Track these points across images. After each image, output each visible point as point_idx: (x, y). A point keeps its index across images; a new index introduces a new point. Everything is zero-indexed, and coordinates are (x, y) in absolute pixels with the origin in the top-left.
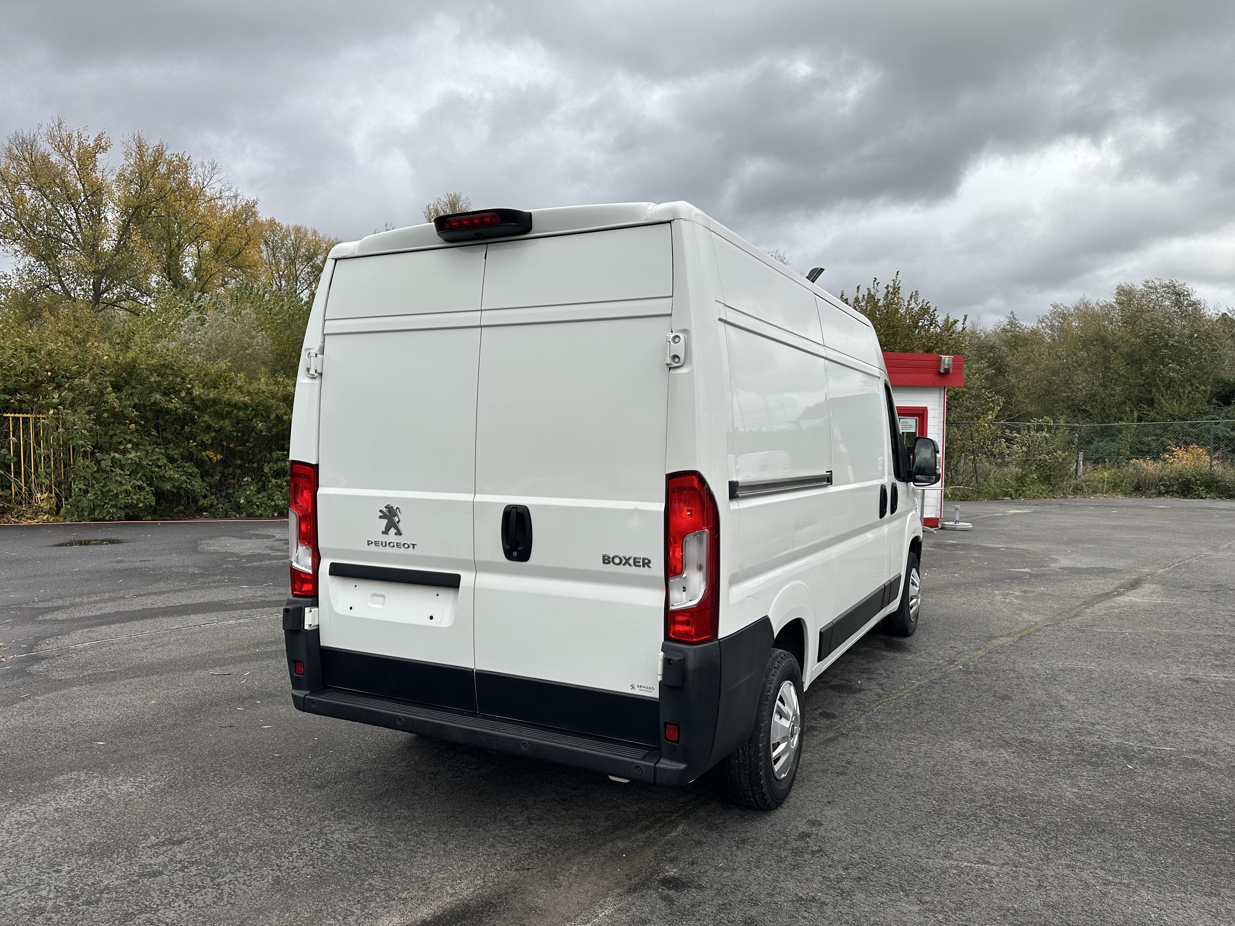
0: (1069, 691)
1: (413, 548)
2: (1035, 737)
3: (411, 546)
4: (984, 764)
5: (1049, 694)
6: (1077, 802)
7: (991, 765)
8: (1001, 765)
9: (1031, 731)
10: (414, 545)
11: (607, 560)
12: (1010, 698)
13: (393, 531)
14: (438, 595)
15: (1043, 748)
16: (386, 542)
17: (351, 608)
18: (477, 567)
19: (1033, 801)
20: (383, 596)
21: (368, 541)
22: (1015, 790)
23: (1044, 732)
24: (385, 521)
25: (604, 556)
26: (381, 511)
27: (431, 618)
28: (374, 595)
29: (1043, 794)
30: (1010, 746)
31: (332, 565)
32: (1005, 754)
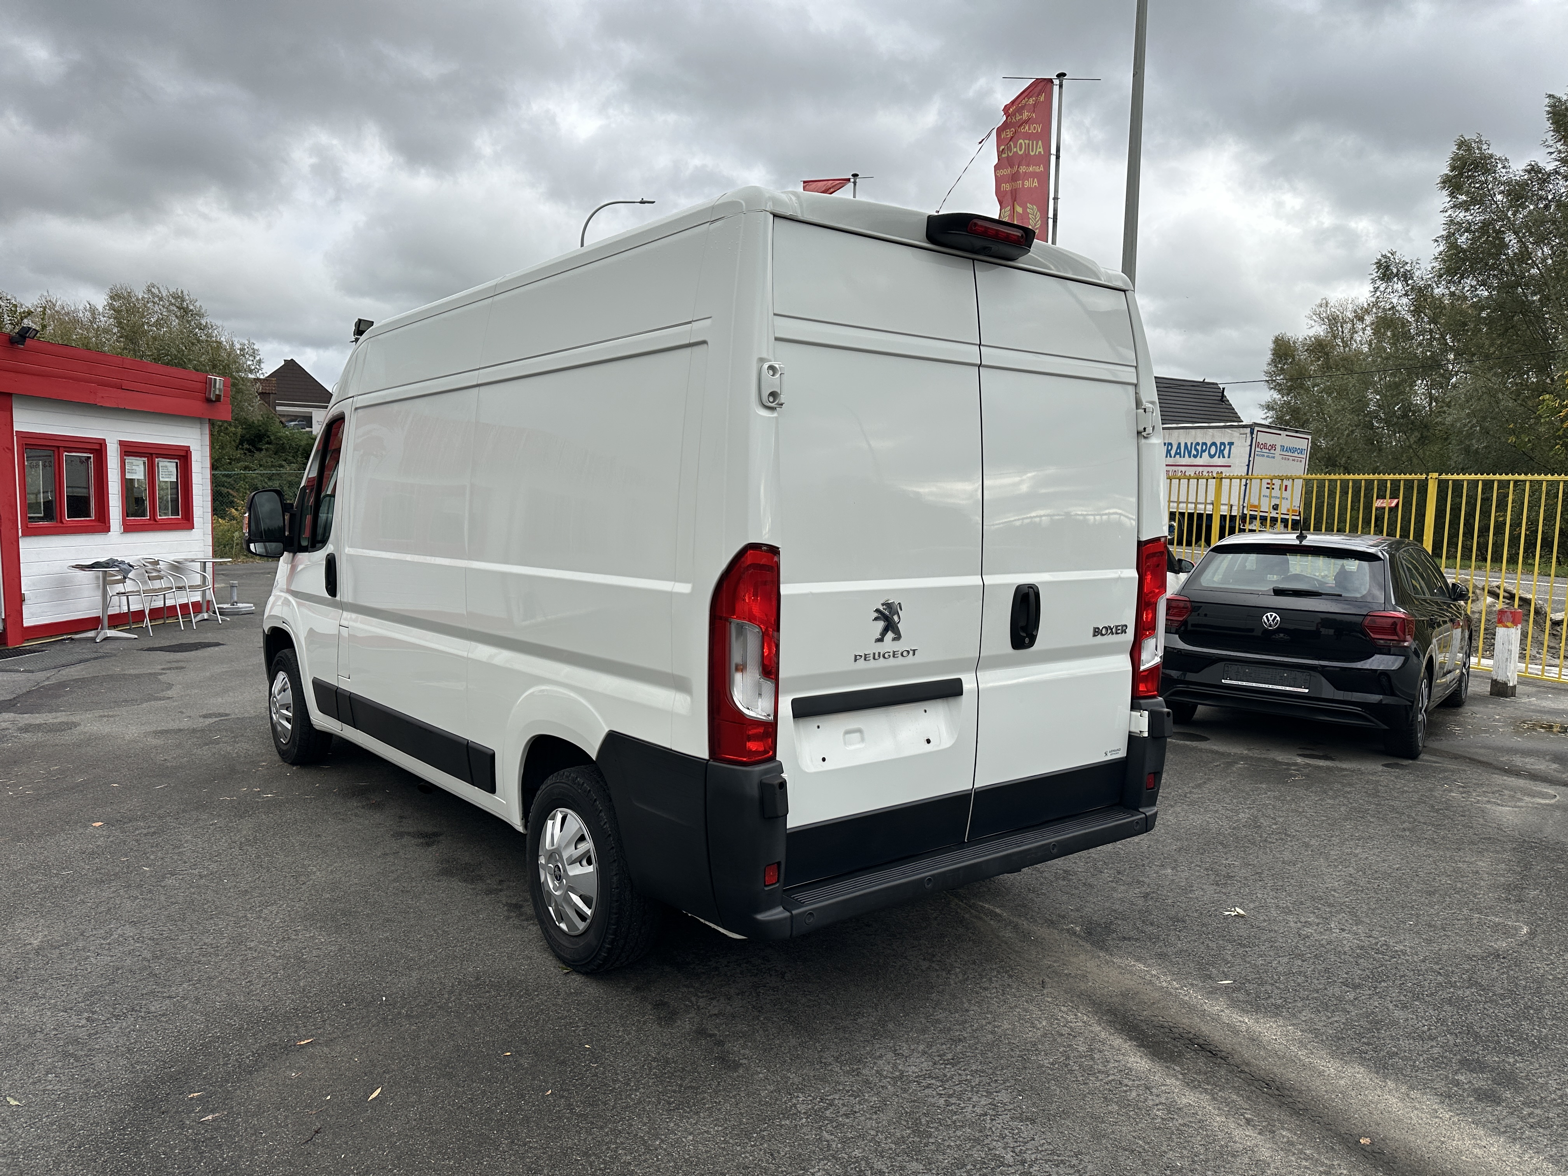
1: (914, 654)
3: (911, 653)
10: (914, 651)
11: (1097, 632)
13: (890, 635)
14: (925, 711)
16: (879, 653)
17: (824, 760)
18: (978, 665)
20: (859, 731)
21: (856, 656)
24: (881, 624)
25: (1095, 629)
26: (877, 611)
27: (928, 741)
28: (847, 732)
31: (794, 702)
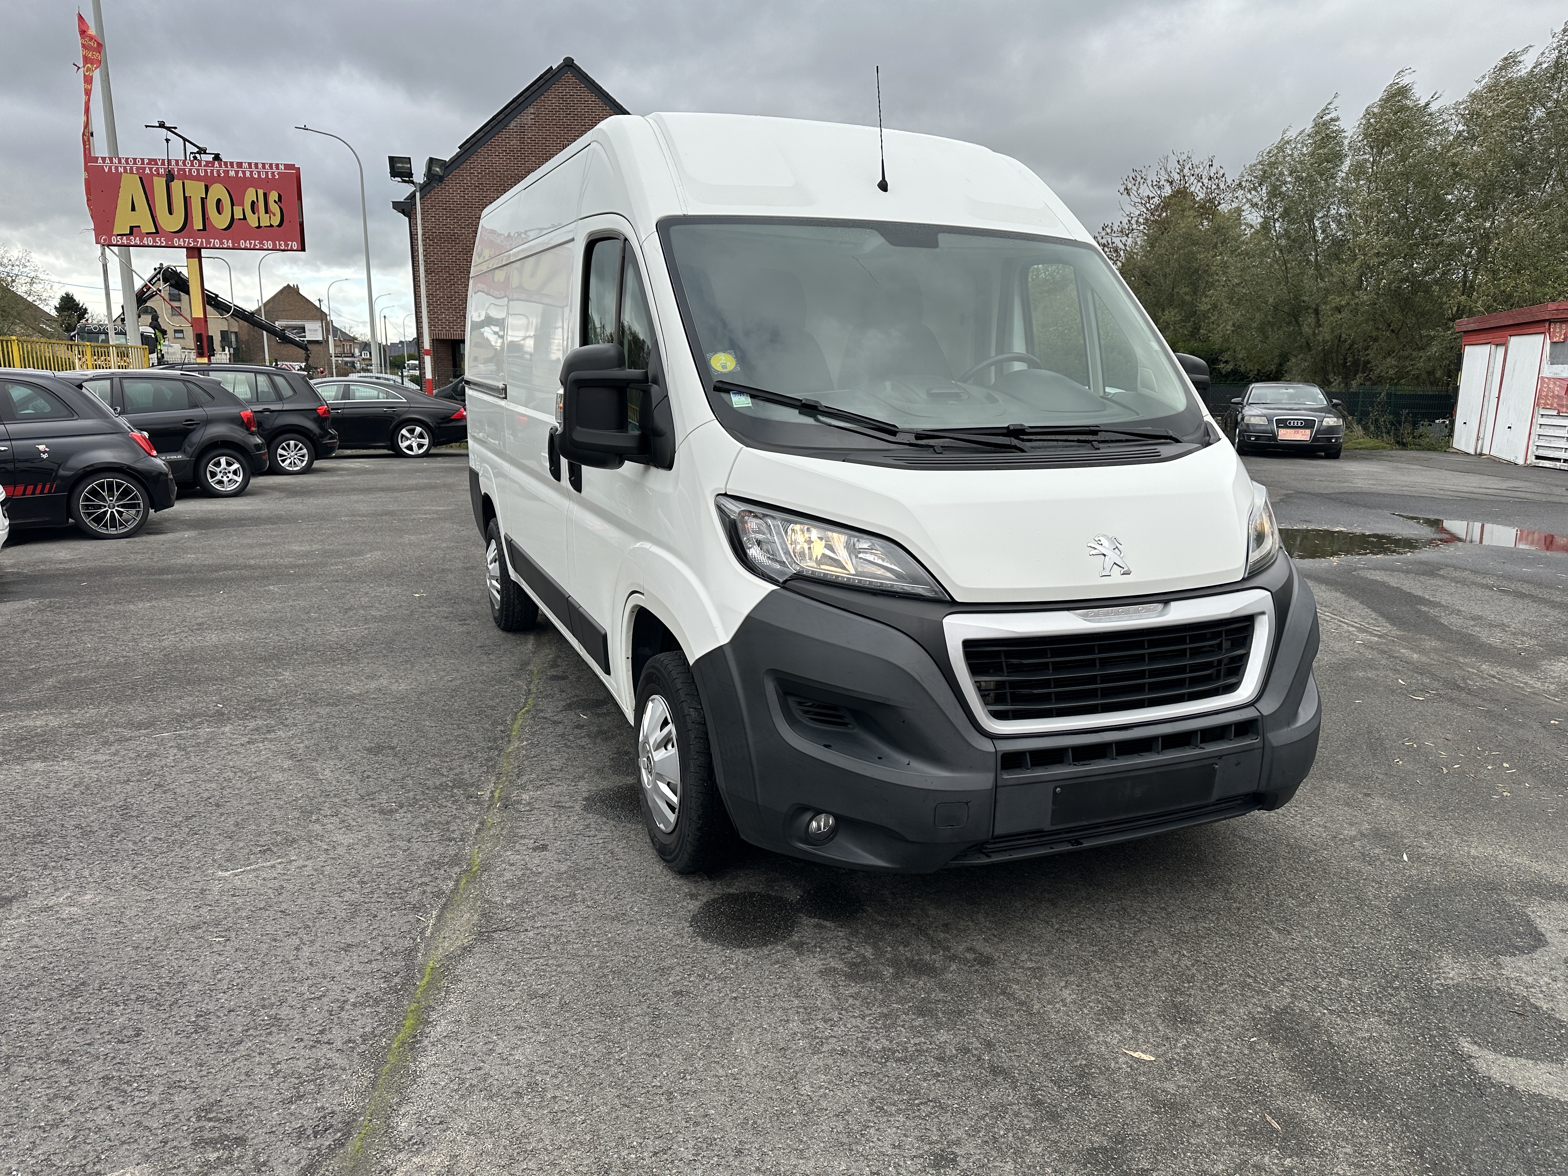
0: (279, 789)
2: (324, 711)
4: (368, 677)
5: (312, 774)
6: (280, 670)
7: (363, 678)
8: (353, 680)
9: (330, 716)
12: (369, 750)
15: (313, 701)
19: (317, 663)
22: (334, 666)
23: (313, 718)
29: (309, 669)
30: (349, 697)
32: (353, 690)
